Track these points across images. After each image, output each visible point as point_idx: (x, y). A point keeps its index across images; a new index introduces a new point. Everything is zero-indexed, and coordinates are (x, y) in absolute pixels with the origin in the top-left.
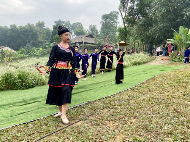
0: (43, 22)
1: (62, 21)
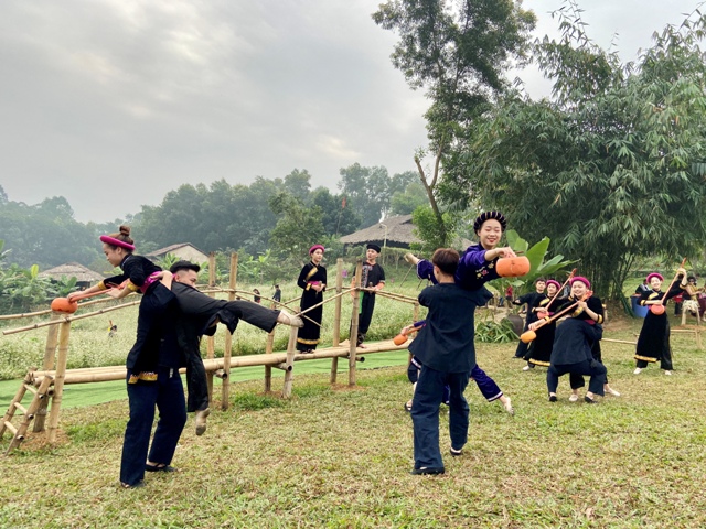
0: (305, 172)
1: (362, 166)
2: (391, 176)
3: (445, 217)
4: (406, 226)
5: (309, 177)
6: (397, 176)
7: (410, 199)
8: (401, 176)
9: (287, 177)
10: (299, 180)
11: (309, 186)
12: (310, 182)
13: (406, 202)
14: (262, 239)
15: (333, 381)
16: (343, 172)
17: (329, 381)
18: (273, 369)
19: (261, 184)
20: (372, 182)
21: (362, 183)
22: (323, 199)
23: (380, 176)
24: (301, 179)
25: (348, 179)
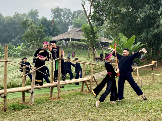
0: (36, 10)
1: (60, 8)
2: (72, 12)
3: (95, 28)
4: (79, 32)
5: (38, 12)
6: (75, 12)
7: (80, 21)
8: (76, 12)
9: (29, 13)
10: (34, 14)
11: (38, 16)
12: (38, 14)
13: (79, 23)
14: (19, 39)
15: (51, 96)
16: (52, 10)
17: (49, 96)
18: (25, 93)
19: (17, 16)
20: (65, 14)
21: (60, 15)
22: (44, 22)
23: (67, 12)
24: (35, 13)
25: (54, 13)
